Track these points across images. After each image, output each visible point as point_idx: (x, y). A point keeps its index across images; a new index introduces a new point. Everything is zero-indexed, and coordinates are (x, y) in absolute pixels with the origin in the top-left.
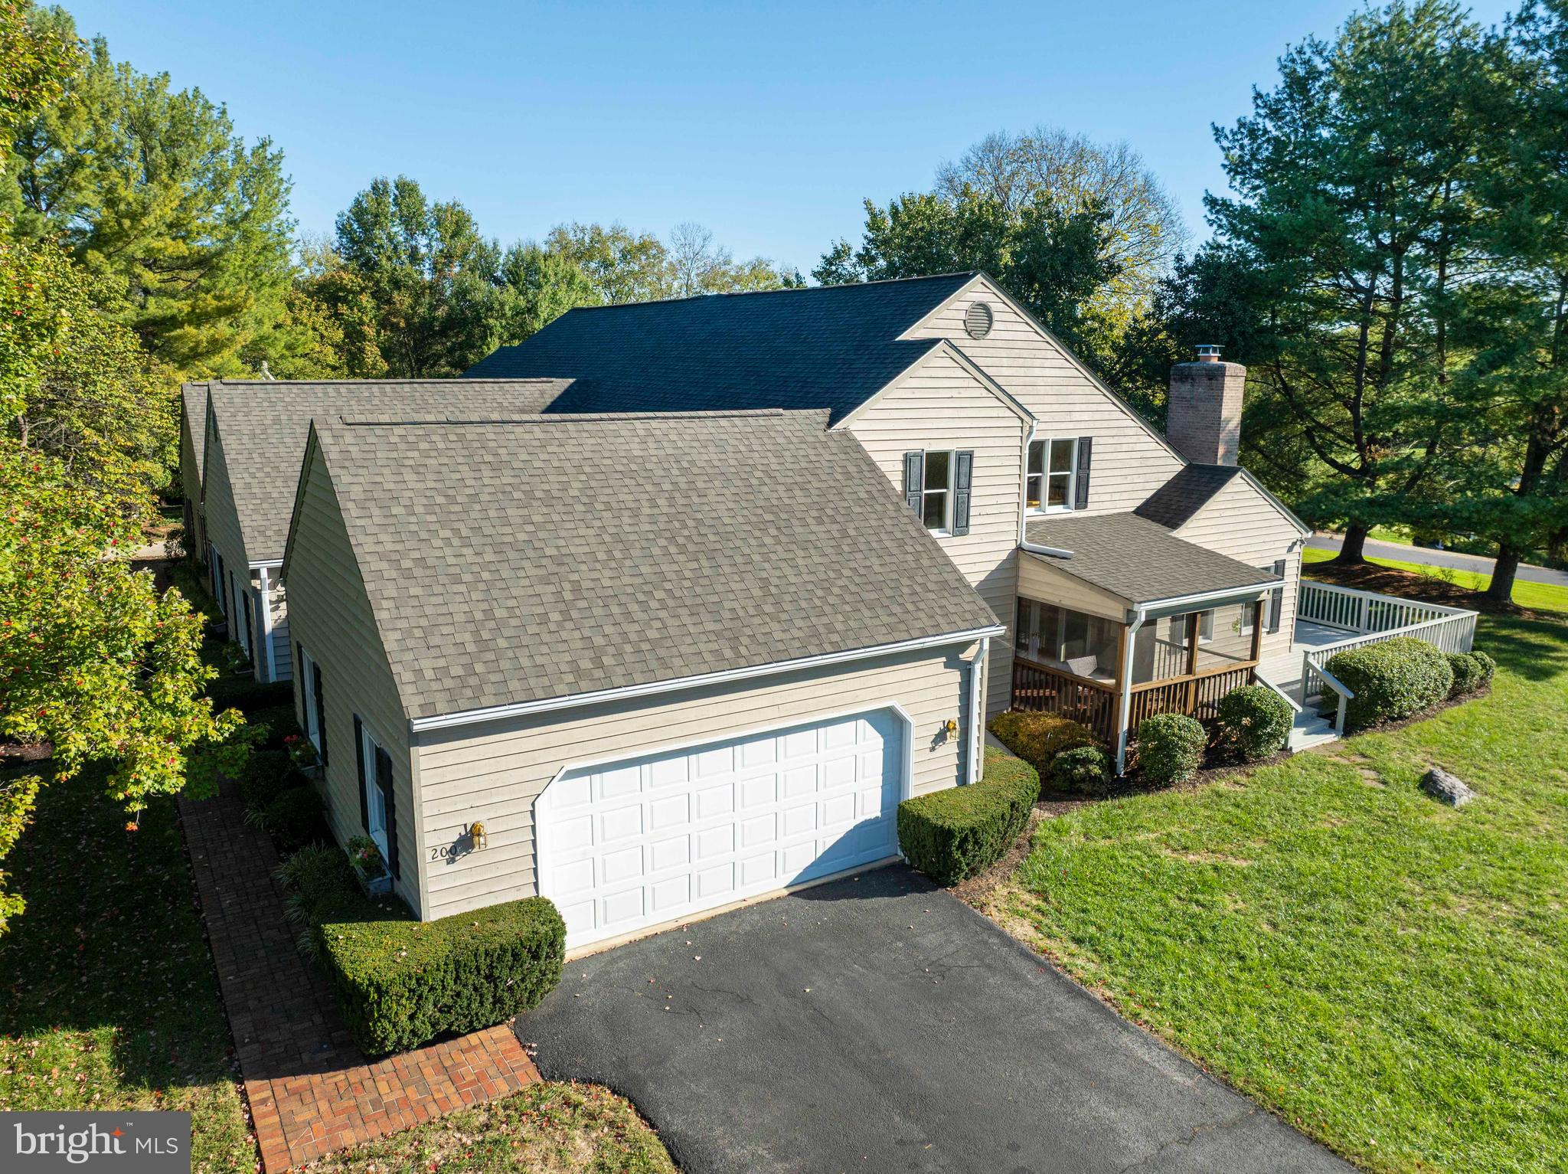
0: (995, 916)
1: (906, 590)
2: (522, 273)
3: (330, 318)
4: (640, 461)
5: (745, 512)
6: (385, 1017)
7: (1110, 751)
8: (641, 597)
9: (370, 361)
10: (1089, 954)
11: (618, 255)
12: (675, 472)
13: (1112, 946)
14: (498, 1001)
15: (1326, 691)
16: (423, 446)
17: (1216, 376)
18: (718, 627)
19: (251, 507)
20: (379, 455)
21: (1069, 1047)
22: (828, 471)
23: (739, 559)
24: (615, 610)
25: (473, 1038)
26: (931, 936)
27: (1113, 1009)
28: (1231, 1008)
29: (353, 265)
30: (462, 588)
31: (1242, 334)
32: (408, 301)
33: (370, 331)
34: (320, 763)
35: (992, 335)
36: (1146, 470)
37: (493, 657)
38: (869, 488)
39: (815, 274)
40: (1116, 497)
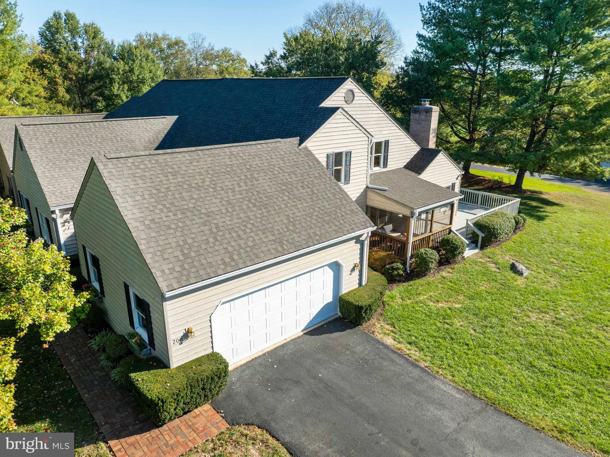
0: (379, 337)
1: (339, 215)
2: (126, 55)
3: (40, 75)
4: (230, 166)
5: (275, 186)
6: (165, 411)
7: (404, 263)
8: (243, 228)
9: (61, 94)
10: (415, 348)
11: (166, 46)
12: (245, 171)
13: (422, 344)
14: (206, 396)
15: (474, 233)
16: (142, 166)
17: (429, 111)
18: (273, 238)
19: (46, 182)
20: (125, 172)
21: (418, 388)
22: (302, 165)
23: (276, 207)
24: (234, 235)
25: (197, 411)
26: (359, 347)
27: (429, 371)
28: (468, 366)
29: (49, 51)
30: (172, 231)
31: (431, 91)
32: (76, 67)
33: (60, 81)
34: (100, 296)
35: (354, 102)
36: (408, 151)
37: (191, 261)
38: (318, 171)
39: (262, 63)
40: (397, 162)
